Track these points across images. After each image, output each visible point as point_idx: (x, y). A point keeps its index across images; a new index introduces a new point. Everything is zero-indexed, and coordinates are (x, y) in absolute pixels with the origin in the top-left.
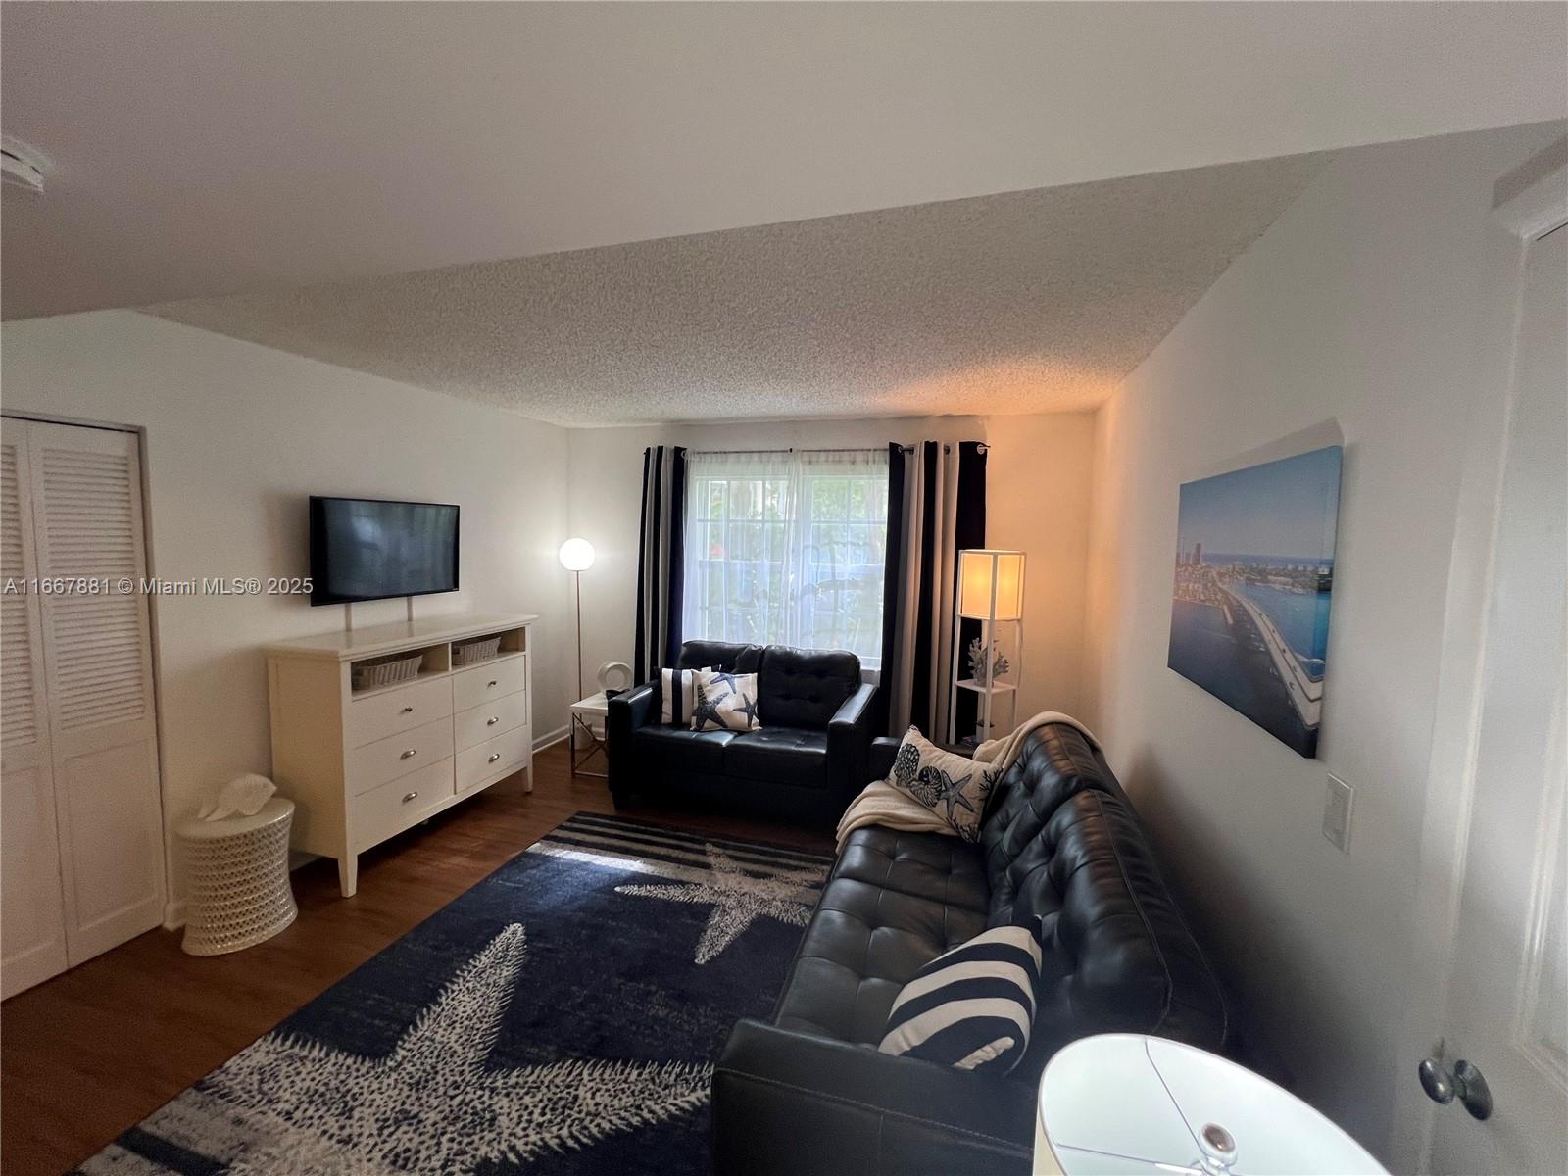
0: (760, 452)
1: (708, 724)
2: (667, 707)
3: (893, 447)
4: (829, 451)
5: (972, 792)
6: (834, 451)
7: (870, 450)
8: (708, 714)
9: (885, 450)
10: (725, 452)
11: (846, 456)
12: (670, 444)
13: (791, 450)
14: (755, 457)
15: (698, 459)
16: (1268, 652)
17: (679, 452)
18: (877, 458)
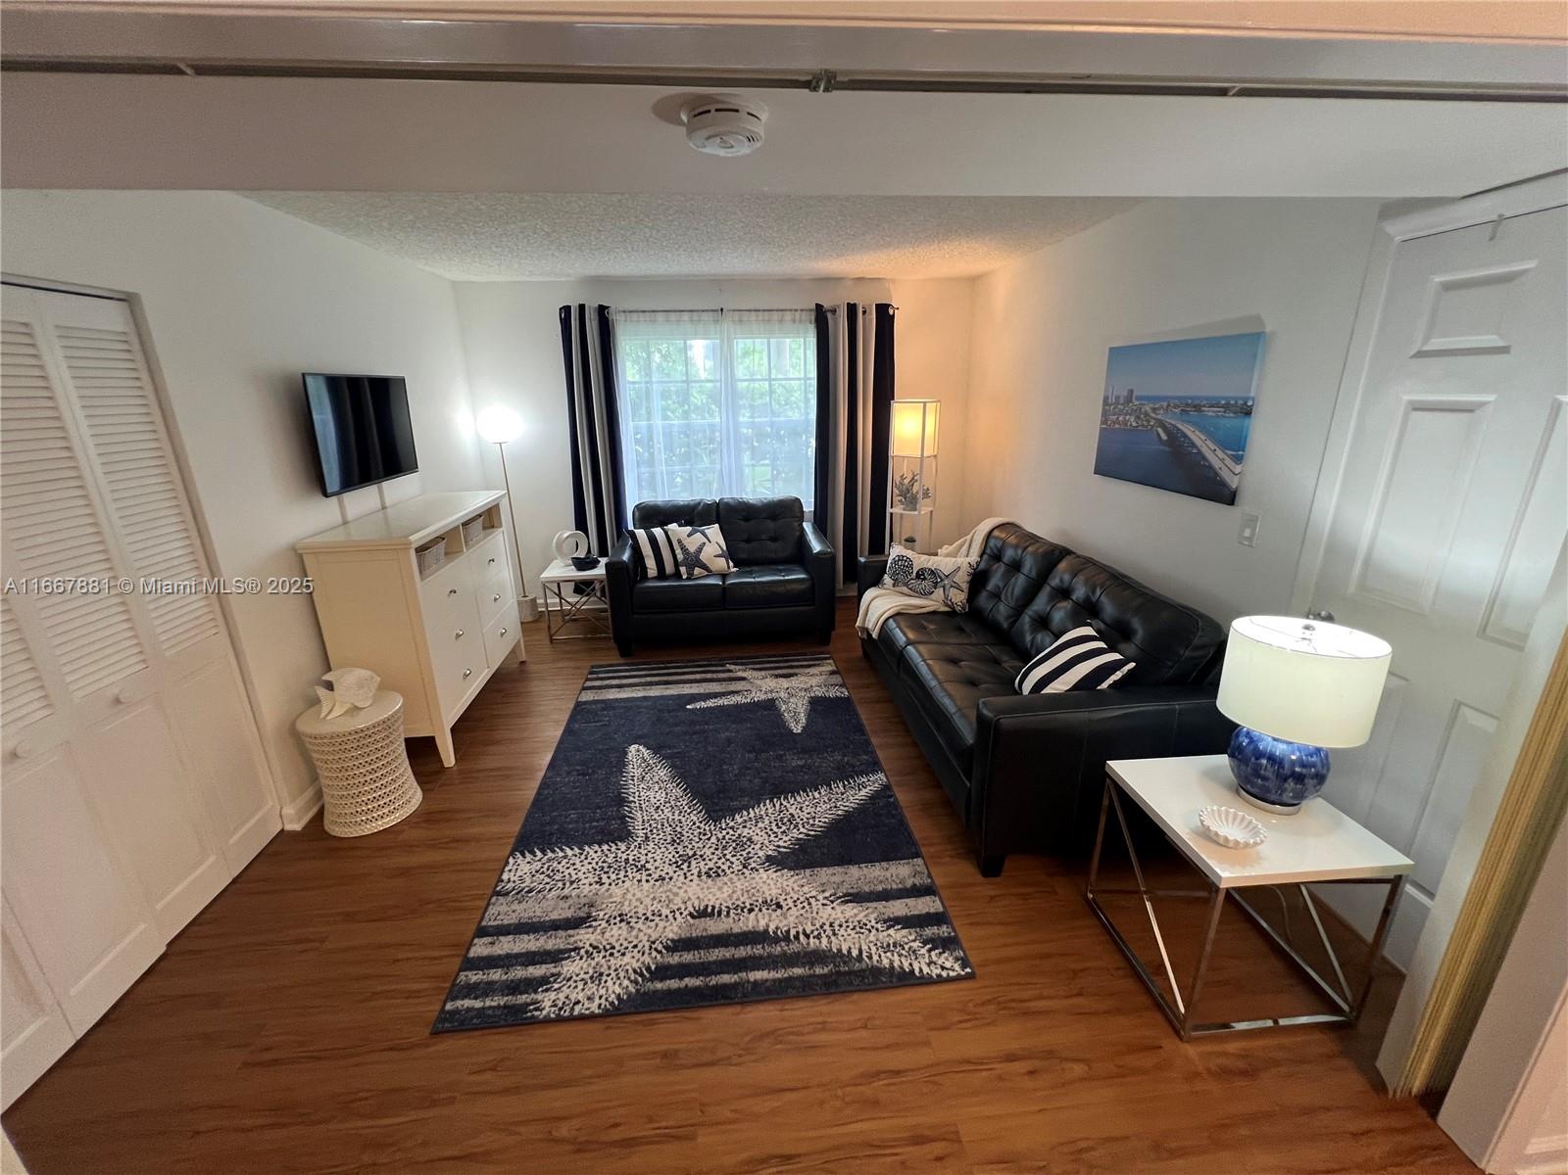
0: (691, 311)
1: (697, 571)
2: (651, 563)
3: (819, 307)
4: (759, 311)
5: (962, 579)
6: (764, 310)
7: (796, 310)
8: (694, 561)
9: (811, 310)
10: (653, 311)
11: (776, 316)
12: (591, 305)
13: (722, 310)
14: (686, 316)
15: (623, 319)
16: (1200, 452)
17: (602, 310)
18: (803, 317)
